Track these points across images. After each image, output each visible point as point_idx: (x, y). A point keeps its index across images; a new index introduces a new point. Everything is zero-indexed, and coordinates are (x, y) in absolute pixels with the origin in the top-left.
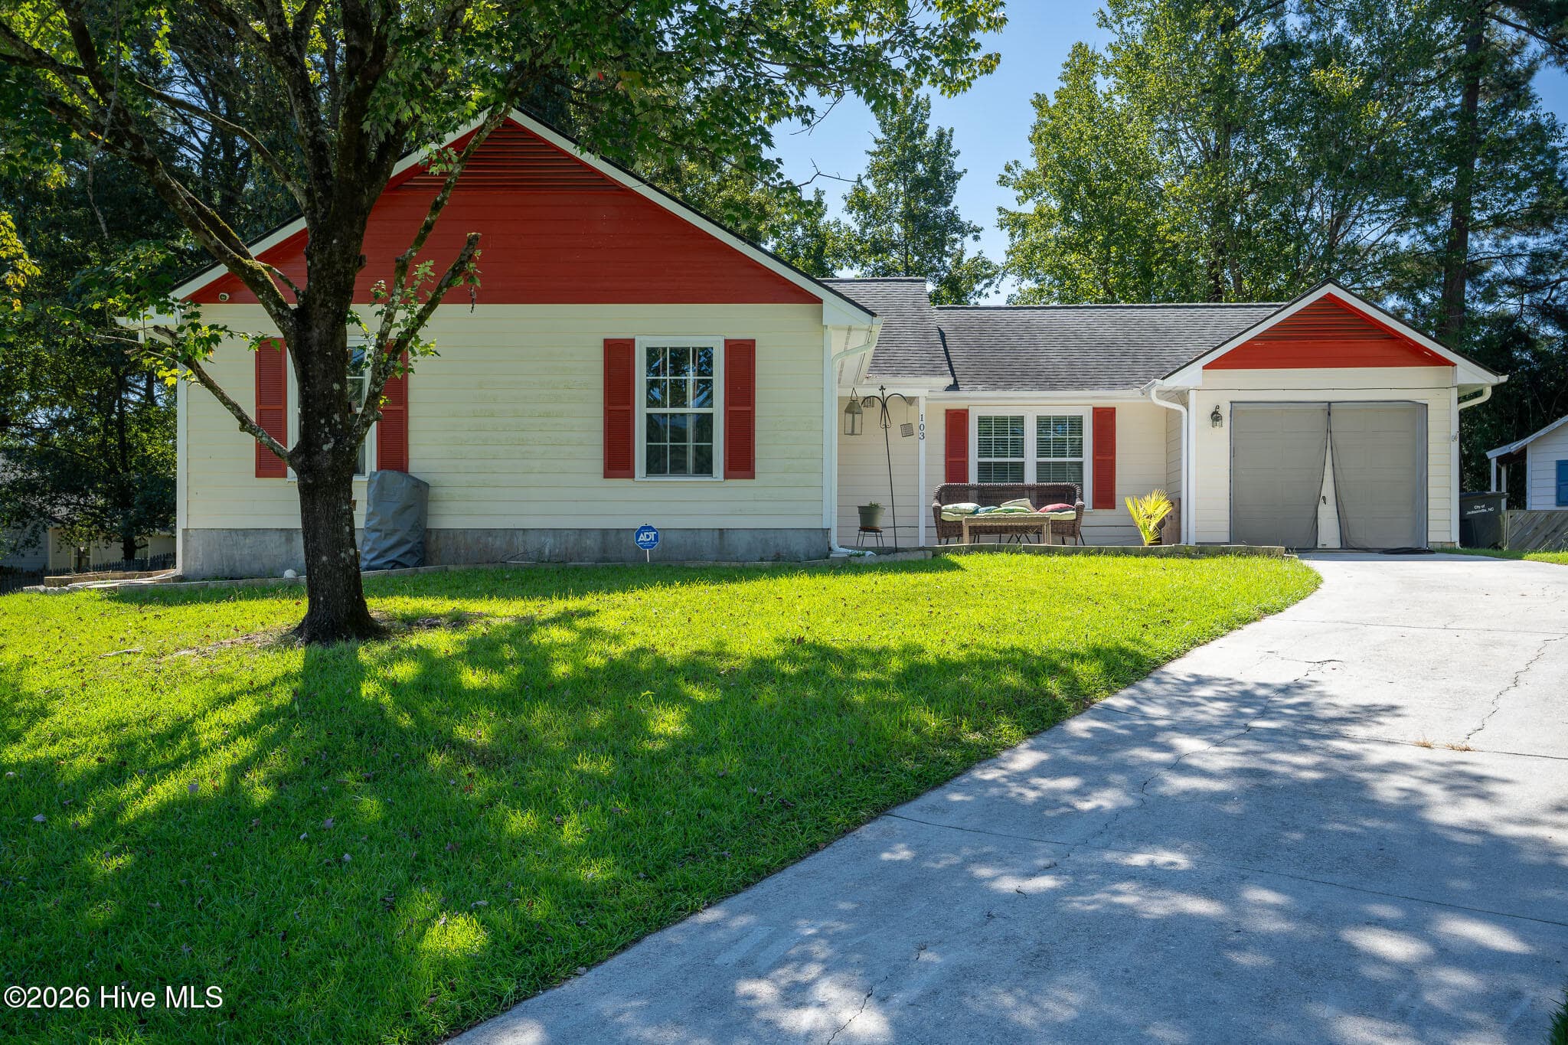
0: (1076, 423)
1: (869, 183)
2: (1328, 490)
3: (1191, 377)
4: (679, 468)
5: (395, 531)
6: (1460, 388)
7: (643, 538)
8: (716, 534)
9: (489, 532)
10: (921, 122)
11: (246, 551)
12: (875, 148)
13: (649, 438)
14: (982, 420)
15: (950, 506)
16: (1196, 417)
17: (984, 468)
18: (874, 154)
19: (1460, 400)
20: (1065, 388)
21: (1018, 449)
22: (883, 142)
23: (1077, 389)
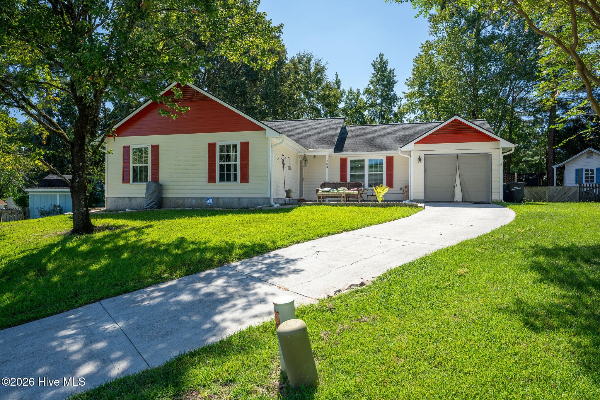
0: (381, 162)
1: (371, 86)
2: (458, 182)
3: (410, 146)
4: (229, 180)
5: (151, 198)
6: (503, 149)
7: (208, 201)
8: (238, 199)
9: (178, 198)
10: (385, 67)
11: (120, 203)
12: (373, 76)
13: (220, 171)
14: (352, 161)
15: (322, 189)
16: (413, 159)
17: (352, 176)
18: (372, 77)
19: (503, 153)
20: (375, 151)
21: (363, 169)
22: (375, 74)
23: (379, 151)
